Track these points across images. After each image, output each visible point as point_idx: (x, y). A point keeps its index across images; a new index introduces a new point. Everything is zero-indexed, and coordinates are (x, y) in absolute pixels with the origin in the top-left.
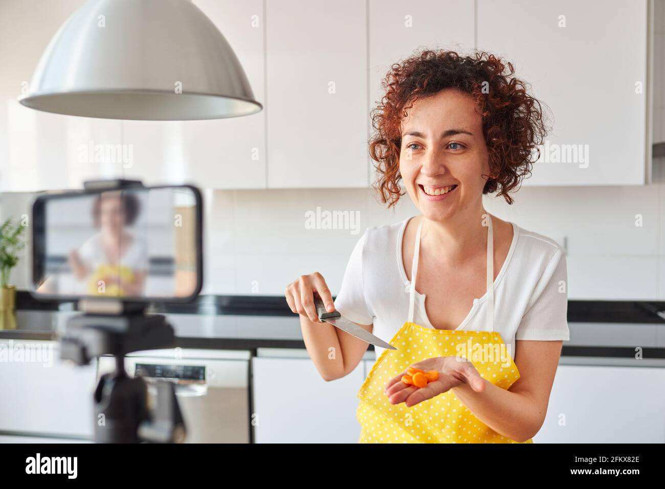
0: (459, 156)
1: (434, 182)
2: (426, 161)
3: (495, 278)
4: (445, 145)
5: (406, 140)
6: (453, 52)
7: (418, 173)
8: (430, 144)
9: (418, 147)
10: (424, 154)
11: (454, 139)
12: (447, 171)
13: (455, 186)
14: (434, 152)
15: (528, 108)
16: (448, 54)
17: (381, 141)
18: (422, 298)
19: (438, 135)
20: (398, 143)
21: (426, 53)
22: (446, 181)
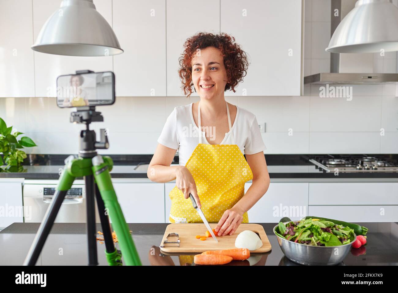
0: (214, 72)
1: (206, 83)
2: (202, 75)
3: (232, 127)
4: (209, 69)
5: (194, 67)
6: (211, 34)
7: (199, 80)
8: (203, 68)
9: (199, 70)
10: (201, 72)
11: (213, 66)
12: (211, 78)
13: (214, 85)
14: (205, 71)
15: (241, 55)
16: (209, 34)
17: (184, 70)
18: (204, 133)
19: (207, 64)
20: (190, 69)
21: (201, 34)
22: (210, 83)
